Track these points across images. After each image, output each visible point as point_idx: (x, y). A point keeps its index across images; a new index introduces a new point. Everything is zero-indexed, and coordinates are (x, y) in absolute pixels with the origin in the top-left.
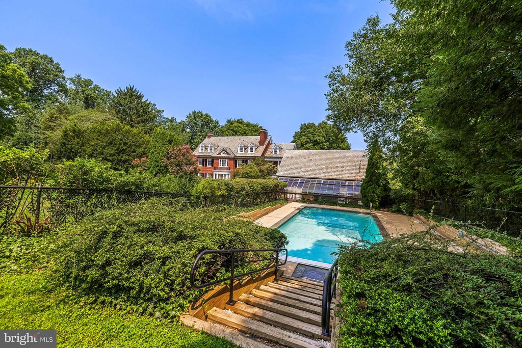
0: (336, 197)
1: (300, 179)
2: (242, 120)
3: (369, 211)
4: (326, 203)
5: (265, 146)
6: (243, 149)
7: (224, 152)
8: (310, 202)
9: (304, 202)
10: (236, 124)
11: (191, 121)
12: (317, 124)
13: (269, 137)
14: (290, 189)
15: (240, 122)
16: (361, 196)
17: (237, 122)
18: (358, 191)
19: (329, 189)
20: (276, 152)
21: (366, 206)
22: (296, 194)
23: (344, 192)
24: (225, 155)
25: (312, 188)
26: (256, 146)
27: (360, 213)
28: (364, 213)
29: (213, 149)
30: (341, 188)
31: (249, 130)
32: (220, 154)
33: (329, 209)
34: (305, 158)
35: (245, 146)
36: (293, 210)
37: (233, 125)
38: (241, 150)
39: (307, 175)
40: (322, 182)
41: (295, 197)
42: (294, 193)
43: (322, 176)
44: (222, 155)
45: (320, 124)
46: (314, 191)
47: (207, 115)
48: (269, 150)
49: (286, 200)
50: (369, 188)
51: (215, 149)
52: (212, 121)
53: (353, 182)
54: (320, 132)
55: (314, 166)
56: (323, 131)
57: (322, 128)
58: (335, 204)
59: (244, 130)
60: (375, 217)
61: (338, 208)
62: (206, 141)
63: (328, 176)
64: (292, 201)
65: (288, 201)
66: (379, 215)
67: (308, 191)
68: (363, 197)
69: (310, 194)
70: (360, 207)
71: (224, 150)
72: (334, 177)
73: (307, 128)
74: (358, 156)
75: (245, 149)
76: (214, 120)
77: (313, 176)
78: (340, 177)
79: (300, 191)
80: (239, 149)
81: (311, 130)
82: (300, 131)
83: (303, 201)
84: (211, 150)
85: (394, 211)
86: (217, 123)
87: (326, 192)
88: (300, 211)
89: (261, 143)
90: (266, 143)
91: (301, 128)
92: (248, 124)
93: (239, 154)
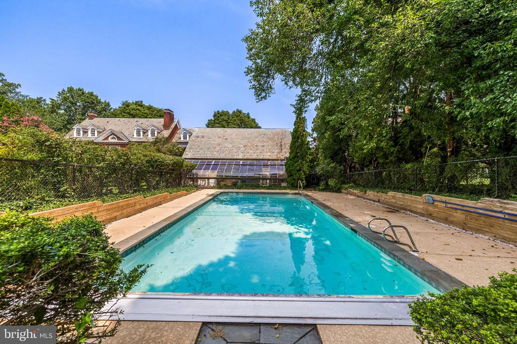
0: (258, 179)
1: (214, 161)
2: (142, 102)
3: (297, 191)
4: (247, 187)
5: (170, 130)
6: (141, 133)
7: (113, 136)
8: (227, 187)
9: (220, 188)
10: (134, 107)
11: (65, 99)
12: (231, 112)
13: (176, 121)
14: (201, 173)
15: (139, 104)
16: (286, 176)
17: (136, 104)
18: (283, 170)
19: (249, 170)
20: (185, 138)
21: (294, 186)
22: (208, 179)
23: (267, 172)
24: (116, 141)
25: (228, 170)
26: (158, 129)
27: (288, 194)
28: (293, 194)
29: (96, 132)
30: (263, 169)
31: (152, 114)
32: (107, 138)
33: (252, 193)
34: (220, 137)
35: (144, 129)
36: (205, 196)
37: (130, 107)
38: (138, 134)
39: (222, 156)
40: (241, 163)
41: (208, 183)
42: (206, 178)
43: (240, 157)
44: (110, 140)
45: (234, 112)
46: (232, 174)
47: (92, 94)
48: (177, 135)
49: (196, 187)
50: (295, 165)
51: (99, 133)
52: (99, 102)
53: (276, 162)
54: (235, 120)
55: (230, 146)
56: (238, 120)
57: (237, 116)
58: (258, 187)
59: (145, 113)
60: (306, 196)
61: (262, 191)
62: (87, 122)
63: (247, 156)
64: (204, 188)
65: (198, 188)
66: (310, 193)
67: (224, 174)
68: (289, 176)
69: (227, 178)
70: (285, 188)
71: (113, 134)
72: (255, 157)
73: (221, 115)
74: (278, 134)
75: (144, 133)
76: (103, 100)
77: (230, 157)
78: (261, 157)
79: (214, 174)
80: (135, 132)
81: (226, 118)
82: (213, 119)
83: (219, 186)
84: (93, 134)
85: (322, 189)
86: (108, 105)
87: (246, 174)
88: (214, 198)
89: (166, 126)
90: (173, 126)
91: (215, 116)
92: (150, 108)
93: (135, 138)
